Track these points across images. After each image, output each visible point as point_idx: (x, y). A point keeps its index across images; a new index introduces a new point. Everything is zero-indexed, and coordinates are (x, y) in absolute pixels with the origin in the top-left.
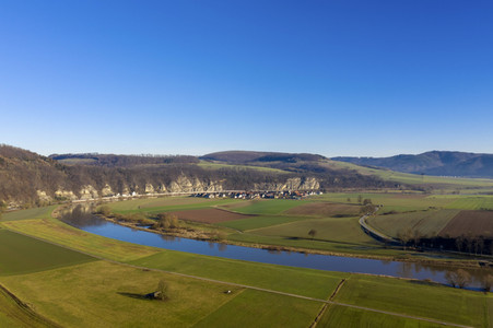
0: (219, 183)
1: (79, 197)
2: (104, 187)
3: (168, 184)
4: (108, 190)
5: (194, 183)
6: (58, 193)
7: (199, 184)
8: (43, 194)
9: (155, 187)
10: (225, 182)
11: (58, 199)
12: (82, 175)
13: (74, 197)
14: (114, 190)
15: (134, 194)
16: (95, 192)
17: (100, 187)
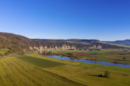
0: (74, 46)
1: (39, 49)
2: (45, 47)
3: (61, 46)
4: (46, 48)
5: (68, 46)
6: (34, 48)
7: (69, 47)
8: (31, 48)
9: (58, 47)
10: (76, 46)
11: (35, 49)
12: (40, 43)
13: (38, 49)
14: (47, 47)
15: (53, 49)
16: (43, 48)
17: (44, 47)
